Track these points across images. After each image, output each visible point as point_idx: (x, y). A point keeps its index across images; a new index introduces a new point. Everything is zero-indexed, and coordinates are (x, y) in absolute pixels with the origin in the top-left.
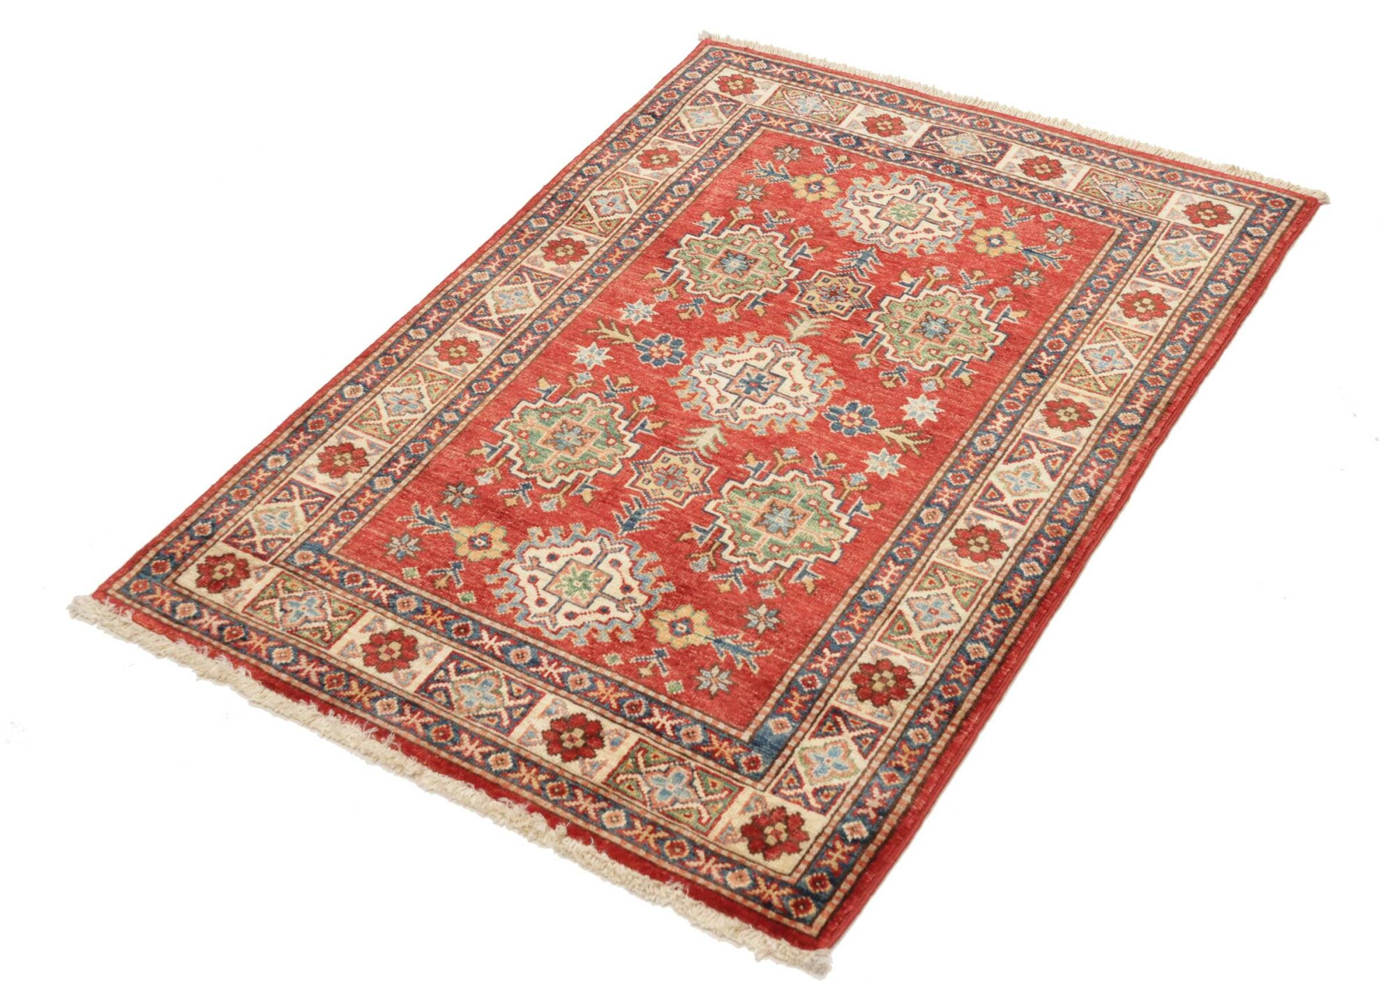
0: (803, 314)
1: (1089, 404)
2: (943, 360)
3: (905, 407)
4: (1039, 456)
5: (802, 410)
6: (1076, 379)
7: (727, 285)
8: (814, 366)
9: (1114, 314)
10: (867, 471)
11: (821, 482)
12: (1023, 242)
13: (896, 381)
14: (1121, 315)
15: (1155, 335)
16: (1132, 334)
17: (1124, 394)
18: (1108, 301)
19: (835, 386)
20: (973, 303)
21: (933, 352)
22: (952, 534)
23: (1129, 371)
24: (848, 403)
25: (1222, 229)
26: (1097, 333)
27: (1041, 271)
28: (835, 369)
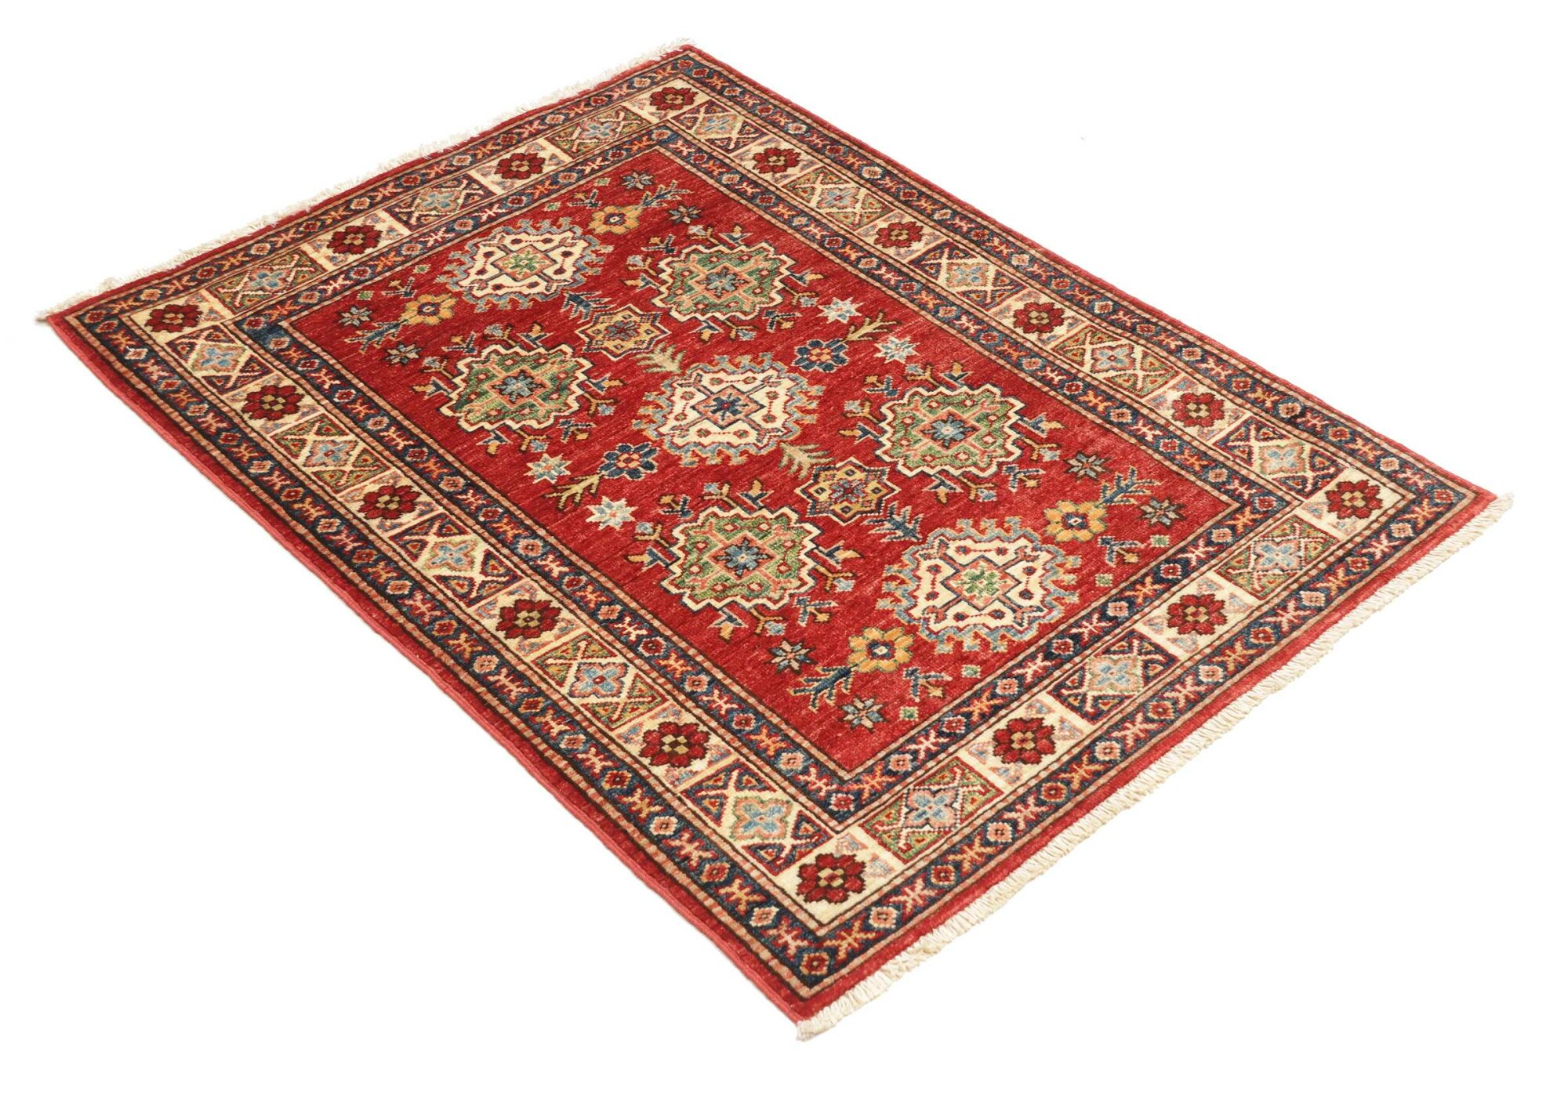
0: (823, 461)
1: (533, 640)
2: (682, 548)
3: (623, 501)
4: (479, 579)
5: (664, 430)
6: (583, 644)
7: (913, 418)
8: (731, 452)
9: (677, 714)
10: (546, 456)
11: (551, 421)
12: (866, 674)
13: (669, 505)
14: (671, 719)
15: (613, 734)
16: (627, 716)
17: (529, 673)
18: (705, 717)
19: (687, 460)
20: (770, 599)
21: (701, 546)
22: (416, 489)
23: (565, 690)
24: (654, 463)
25: (789, 880)
26: (652, 688)
27: (798, 673)
28: (716, 466)
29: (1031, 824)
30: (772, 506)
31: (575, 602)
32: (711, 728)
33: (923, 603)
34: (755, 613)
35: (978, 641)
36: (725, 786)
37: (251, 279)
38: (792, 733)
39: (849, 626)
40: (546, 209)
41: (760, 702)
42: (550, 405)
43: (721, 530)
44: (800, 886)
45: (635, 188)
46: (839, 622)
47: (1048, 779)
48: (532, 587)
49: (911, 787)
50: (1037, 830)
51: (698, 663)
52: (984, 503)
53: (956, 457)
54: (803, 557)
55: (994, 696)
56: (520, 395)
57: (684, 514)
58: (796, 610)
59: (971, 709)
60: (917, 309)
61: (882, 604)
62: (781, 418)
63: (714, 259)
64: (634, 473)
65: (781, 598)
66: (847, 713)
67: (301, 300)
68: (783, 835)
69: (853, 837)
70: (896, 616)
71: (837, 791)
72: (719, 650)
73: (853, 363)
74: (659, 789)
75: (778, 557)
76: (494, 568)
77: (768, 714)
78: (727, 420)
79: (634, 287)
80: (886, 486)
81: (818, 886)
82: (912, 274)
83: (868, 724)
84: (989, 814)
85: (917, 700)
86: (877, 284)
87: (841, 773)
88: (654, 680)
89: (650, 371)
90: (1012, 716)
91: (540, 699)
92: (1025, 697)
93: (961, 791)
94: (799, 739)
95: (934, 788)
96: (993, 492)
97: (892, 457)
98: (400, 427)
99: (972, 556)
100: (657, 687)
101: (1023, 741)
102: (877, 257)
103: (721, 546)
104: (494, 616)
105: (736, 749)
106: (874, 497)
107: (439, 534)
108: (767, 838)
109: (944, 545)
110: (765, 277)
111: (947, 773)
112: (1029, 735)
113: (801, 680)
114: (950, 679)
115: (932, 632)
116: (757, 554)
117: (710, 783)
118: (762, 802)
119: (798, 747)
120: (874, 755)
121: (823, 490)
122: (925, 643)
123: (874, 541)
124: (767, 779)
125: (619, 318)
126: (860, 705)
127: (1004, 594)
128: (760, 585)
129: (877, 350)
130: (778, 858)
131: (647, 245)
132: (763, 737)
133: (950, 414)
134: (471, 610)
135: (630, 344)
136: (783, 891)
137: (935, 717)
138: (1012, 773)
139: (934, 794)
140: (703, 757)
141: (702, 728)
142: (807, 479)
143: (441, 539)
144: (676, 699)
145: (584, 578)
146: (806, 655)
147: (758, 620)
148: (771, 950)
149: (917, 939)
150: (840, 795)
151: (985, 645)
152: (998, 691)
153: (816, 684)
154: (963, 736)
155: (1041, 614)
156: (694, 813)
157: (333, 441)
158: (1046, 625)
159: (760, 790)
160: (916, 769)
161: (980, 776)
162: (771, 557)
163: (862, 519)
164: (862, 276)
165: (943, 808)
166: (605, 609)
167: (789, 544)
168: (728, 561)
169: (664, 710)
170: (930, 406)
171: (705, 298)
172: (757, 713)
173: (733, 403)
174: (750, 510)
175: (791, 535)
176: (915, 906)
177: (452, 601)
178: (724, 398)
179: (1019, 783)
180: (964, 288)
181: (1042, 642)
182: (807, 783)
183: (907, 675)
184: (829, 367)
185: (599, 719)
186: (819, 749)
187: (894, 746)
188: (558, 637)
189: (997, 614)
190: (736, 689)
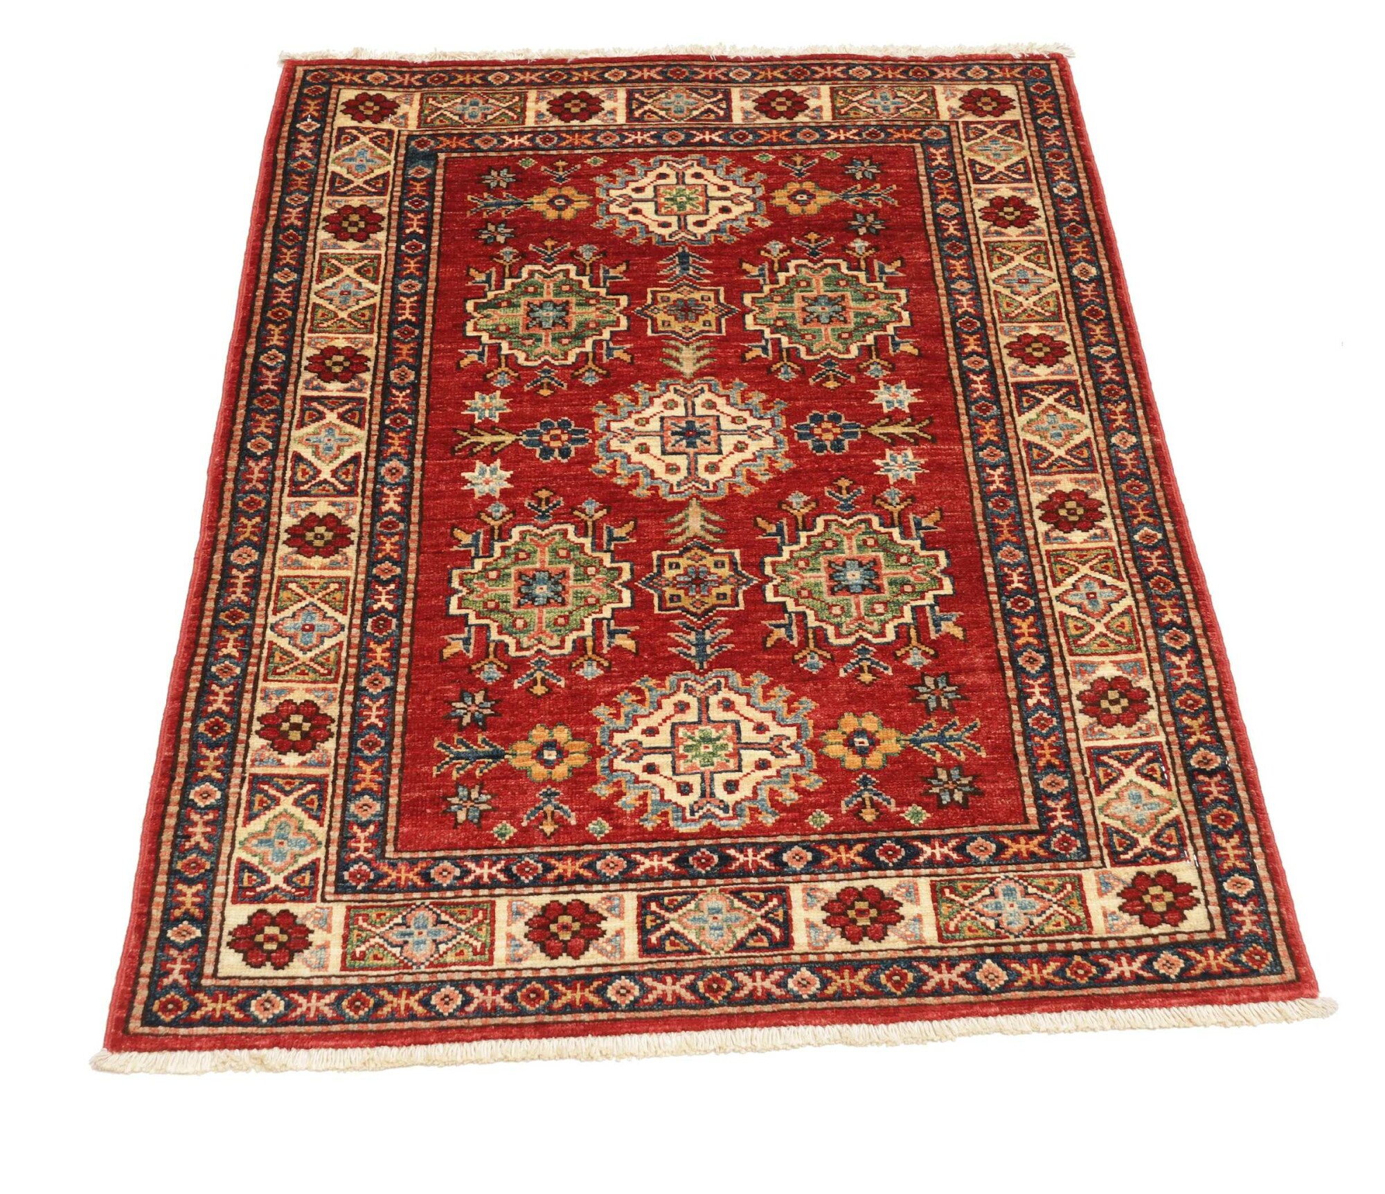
29: (481, 1011)
30: (617, 555)
31: (371, 544)
32: (339, 732)
33: (636, 733)
34: (491, 649)
35: (638, 804)
36: (287, 794)
37: (463, 102)
38: (395, 782)
39: (551, 713)
40: (756, 158)
41: (403, 735)
42: (554, 348)
43: (555, 552)
44: (240, 927)
45: (853, 176)
46: (546, 705)
47: (542, 980)
48: (354, 509)
49: (427, 902)
50: (478, 1022)
51: (398, 665)
52: (801, 670)
53: (830, 607)
54: (588, 621)
55: (590, 866)
56: (540, 325)
57: (543, 516)
58: (529, 667)
59: (557, 864)
60: (966, 435)
61: (601, 711)
62: (725, 471)
63: (842, 283)
64: (547, 452)
65: (528, 649)
66: (456, 794)
67: (477, 141)
68: (278, 871)
69: (330, 915)
70: (598, 730)
71: (367, 862)
72: (427, 663)
73: (847, 457)
74: (238, 759)
75: (569, 607)
76: (347, 473)
77: (397, 750)
78: (676, 449)
79: (745, 272)
80: (735, 597)
81: (253, 937)
82: (1003, 397)
83: (461, 816)
84: (457, 976)
85: (524, 824)
86: (959, 389)
87: (390, 848)
88: (348, 656)
89: (666, 362)
90: (581, 897)
91: (247, 615)
92: (613, 887)
93: (463, 935)
94: (393, 792)
95: (444, 917)
96: (821, 664)
97: (774, 571)
98: (422, 302)
99: (731, 716)
100: (343, 665)
101: (565, 927)
102: (991, 362)
103: (538, 566)
104: (298, 516)
105: (336, 765)
106: (712, 600)
107: (341, 417)
108: (265, 864)
109: (716, 688)
110: (865, 324)
111: (469, 912)
112: (576, 926)
113: (456, 737)
114: (573, 822)
115: (611, 767)
116: (558, 594)
117: (281, 782)
118: (300, 828)
119: (385, 798)
120: (433, 850)
121: (678, 566)
122: (594, 773)
123: (663, 644)
124: (328, 811)
125: (697, 296)
126: (474, 795)
127: (712, 773)
128: (526, 624)
129: (883, 456)
130: (252, 889)
131: (800, 237)
132: (369, 769)
133: (875, 562)
134: (287, 500)
135: (677, 327)
136: (223, 920)
137: (520, 851)
138: (521, 951)
139: (439, 922)
140: (302, 754)
141: (334, 728)
142: (677, 547)
143: (338, 422)
144: (343, 687)
145: (402, 526)
146: (486, 716)
147: (487, 656)
148: (153, 969)
149: (270, 1047)
150: (365, 867)
151: (641, 810)
152: (599, 864)
153: (463, 749)
154: (523, 886)
155: (721, 813)
156: (239, 800)
157: (360, 284)
158: (714, 828)
159: (311, 817)
160: (450, 888)
161: (493, 934)
162: (563, 603)
163: (678, 617)
164: (955, 373)
165: (429, 942)
166: (387, 564)
167: (591, 601)
168: (528, 584)
169: (324, 690)
170: (865, 542)
171: (793, 317)
172: (390, 744)
173: (699, 434)
174: (597, 546)
175: (603, 594)
176: (302, 1015)
177: (283, 482)
178: (697, 425)
179: (516, 965)
180: (1036, 439)
181: (691, 843)
182: (354, 836)
183: (545, 794)
184: (821, 447)
185: (268, 662)
186: (398, 814)
187: (458, 853)
188: (323, 568)
189: (684, 789)
190: (399, 709)
